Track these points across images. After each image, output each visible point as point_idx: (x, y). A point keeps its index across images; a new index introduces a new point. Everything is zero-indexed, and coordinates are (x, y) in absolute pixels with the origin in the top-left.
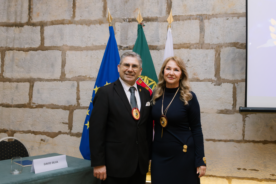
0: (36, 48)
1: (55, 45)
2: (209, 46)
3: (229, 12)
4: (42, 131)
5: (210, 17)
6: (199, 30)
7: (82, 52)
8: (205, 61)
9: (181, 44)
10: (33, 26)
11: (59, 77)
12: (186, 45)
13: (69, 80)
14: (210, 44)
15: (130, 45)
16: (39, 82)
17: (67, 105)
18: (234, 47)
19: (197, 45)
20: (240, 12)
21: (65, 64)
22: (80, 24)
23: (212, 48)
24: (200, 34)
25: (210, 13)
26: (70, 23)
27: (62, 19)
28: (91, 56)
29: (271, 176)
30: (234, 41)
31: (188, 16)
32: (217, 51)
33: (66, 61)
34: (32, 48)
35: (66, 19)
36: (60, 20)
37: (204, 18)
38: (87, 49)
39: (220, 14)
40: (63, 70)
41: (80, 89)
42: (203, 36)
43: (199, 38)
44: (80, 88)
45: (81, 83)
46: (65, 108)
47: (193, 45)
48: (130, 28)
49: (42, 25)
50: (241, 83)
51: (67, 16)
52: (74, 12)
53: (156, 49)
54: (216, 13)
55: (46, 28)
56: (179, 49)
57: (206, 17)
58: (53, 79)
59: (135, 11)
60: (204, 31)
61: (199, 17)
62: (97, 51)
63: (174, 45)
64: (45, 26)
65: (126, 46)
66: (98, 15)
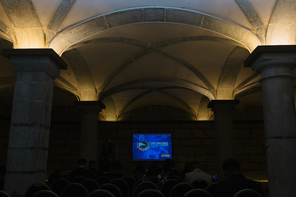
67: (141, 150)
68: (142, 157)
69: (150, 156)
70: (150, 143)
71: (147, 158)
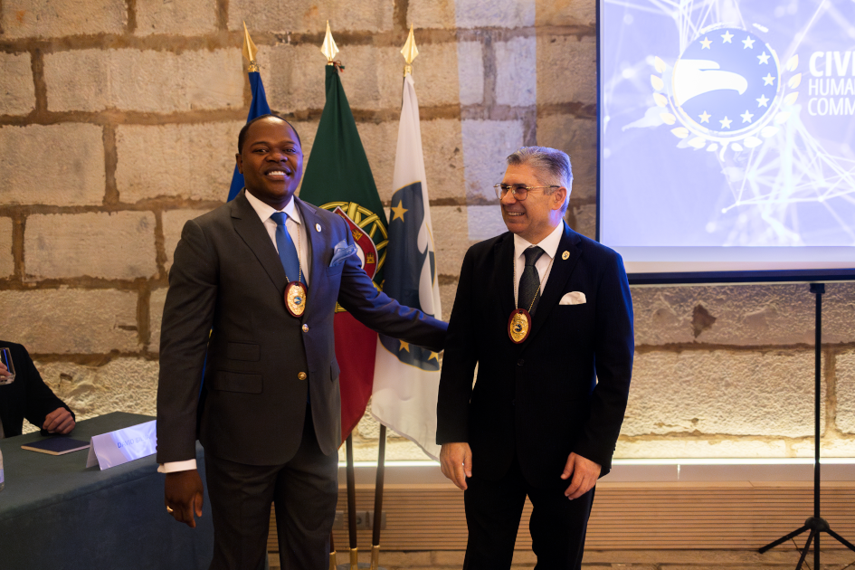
0: (24, 118)
1: (82, 110)
2: (509, 111)
3: (556, 21)
4: (62, 351)
5: (509, 35)
6: (481, 70)
7: (162, 128)
8: (499, 151)
9: (436, 107)
10: (8, 52)
11: (101, 199)
12: (449, 109)
13: (132, 208)
14: (512, 105)
15: (299, 108)
16: (42, 215)
17: (131, 278)
18: (572, 117)
19: (479, 110)
20: (584, 23)
21: (117, 162)
22: (154, 48)
23: (516, 118)
24: (485, 79)
25: (510, 24)
26: (122, 42)
27: (96, 33)
28: (191, 141)
29: (656, 427)
30: (570, 100)
31: (453, 30)
32: (527, 125)
33: (119, 154)
34: (10, 117)
35: (107, 32)
36: (90, 36)
37: (493, 37)
38: (178, 119)
39: (533, 26)
40: (112, 181)
41: (164, 234)
42: (491, 86)
43: (481, 91)
44: (164, 230)
45: (166, 216)
46: (123, 285)
47: (467, 108)
48: (296, 61)
49: (37, 48)
50: (588, 206)
51: (111, 24)
52: (131, 12)
53: (370, 119)
54: (525, 24)
55: (48, 59)
56: (431, 119)
57: (500, 35)
58: (82, 205)
59: (307, 14)
60: (496, 71)
61: (481, 35)
62: (206, 124)
63: (420, 108)
64: (46, 53)
65: (288, 112)
66: (202, 22)
67: (697, 144)
68: (711, 227)
69: (807, 214)
70: (803, 68)
71: (761, 241)
